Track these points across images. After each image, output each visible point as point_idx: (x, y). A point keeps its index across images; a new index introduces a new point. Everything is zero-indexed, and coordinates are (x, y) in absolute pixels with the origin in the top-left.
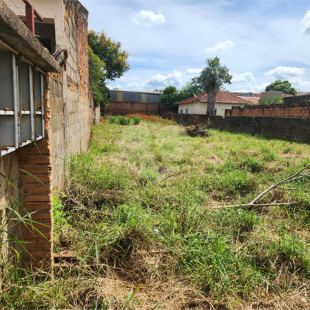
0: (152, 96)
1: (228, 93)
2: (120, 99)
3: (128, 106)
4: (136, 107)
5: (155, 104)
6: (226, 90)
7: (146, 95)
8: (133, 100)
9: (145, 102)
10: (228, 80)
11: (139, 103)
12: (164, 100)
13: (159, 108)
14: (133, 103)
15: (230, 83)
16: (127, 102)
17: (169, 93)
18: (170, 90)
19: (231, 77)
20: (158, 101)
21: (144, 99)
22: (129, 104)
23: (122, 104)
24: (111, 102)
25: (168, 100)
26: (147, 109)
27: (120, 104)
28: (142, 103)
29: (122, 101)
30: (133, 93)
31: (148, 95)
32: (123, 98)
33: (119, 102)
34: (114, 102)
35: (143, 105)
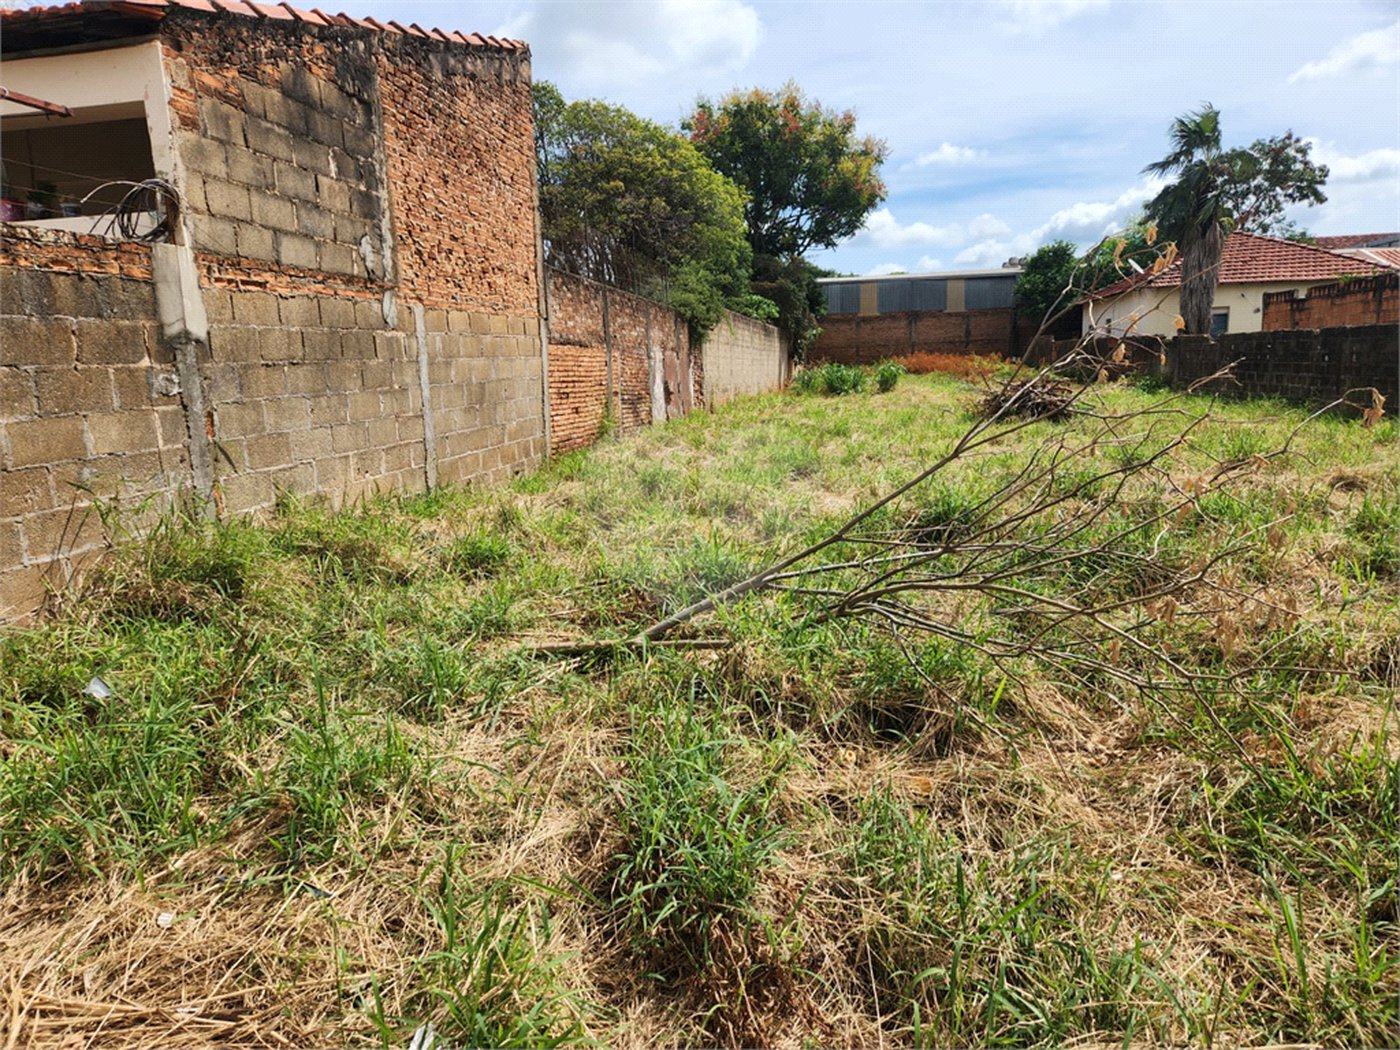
0: (987, 284)
2: (869, 307)
3: (898, 330)
4: (927, 329)
5: (996, 311)
6: (1298, 230)
7: (962, 284)
8: (917, 308)
9: (962, 309)
10: (1310, 186)
11: (938, 314)
12: (1027, 298)
13: (1015, 327)
14: (914, 317)
15: (1321, 199)
16: (893, 317)
17: (1048, 266)
18: (1052, 260)
19: (1324, 173)
20: (1010, 301)
21: (956, 301)
22: (903, 323)
23: (877, 325)
24: (838, 321)
25: (1043, 293)
26: (968, 333)
27: (869, 327)
28: (950, 314)
29: (878, 314)
30: (915, 283)
31: (973, 283)
32: (881, 305)
33: (865, 320)
34: (848, 321)
35: (953, 320)
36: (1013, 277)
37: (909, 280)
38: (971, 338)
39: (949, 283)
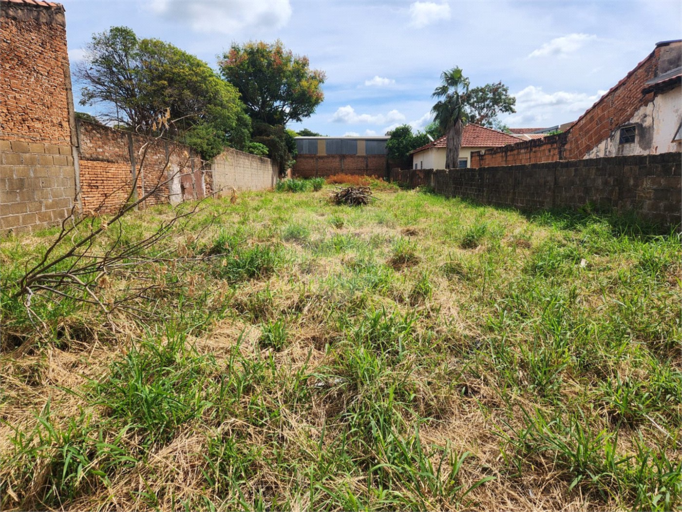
0: (375, 143)
1: (505, 132)
2: (322, 151)
3: (336, 163)
4: (349, 163)
5: (380, 156)
6: (502, 124)
7: (364, 142)
8: (344, 153)
9: (364, 154)
10: (508, 107)
11: (353, 156)
12: (390, 149)
13: (388, 164)
14: (343, 157)
15: (515, 112)
16: (333, 157)
17: (400, 136)
18: (402, 133)
19: (514, 100)
20: (385, 151)
21: (361, 151)
22: (338, 160)
23: (326, 160)
24: (308, 157)
25: (397, 148)
26: (367, 166)
27: (322, 161)
28: (359, 157)
29: (326, 155)
30: (342, 141)
31: (369, 142)
32: (327, 150)
33: (321, 158)
34: (312, 158)
35: (361, 159)
36: (385, 140)
37: (340, 139)
38: (369, 168)
39: (358, 142)
